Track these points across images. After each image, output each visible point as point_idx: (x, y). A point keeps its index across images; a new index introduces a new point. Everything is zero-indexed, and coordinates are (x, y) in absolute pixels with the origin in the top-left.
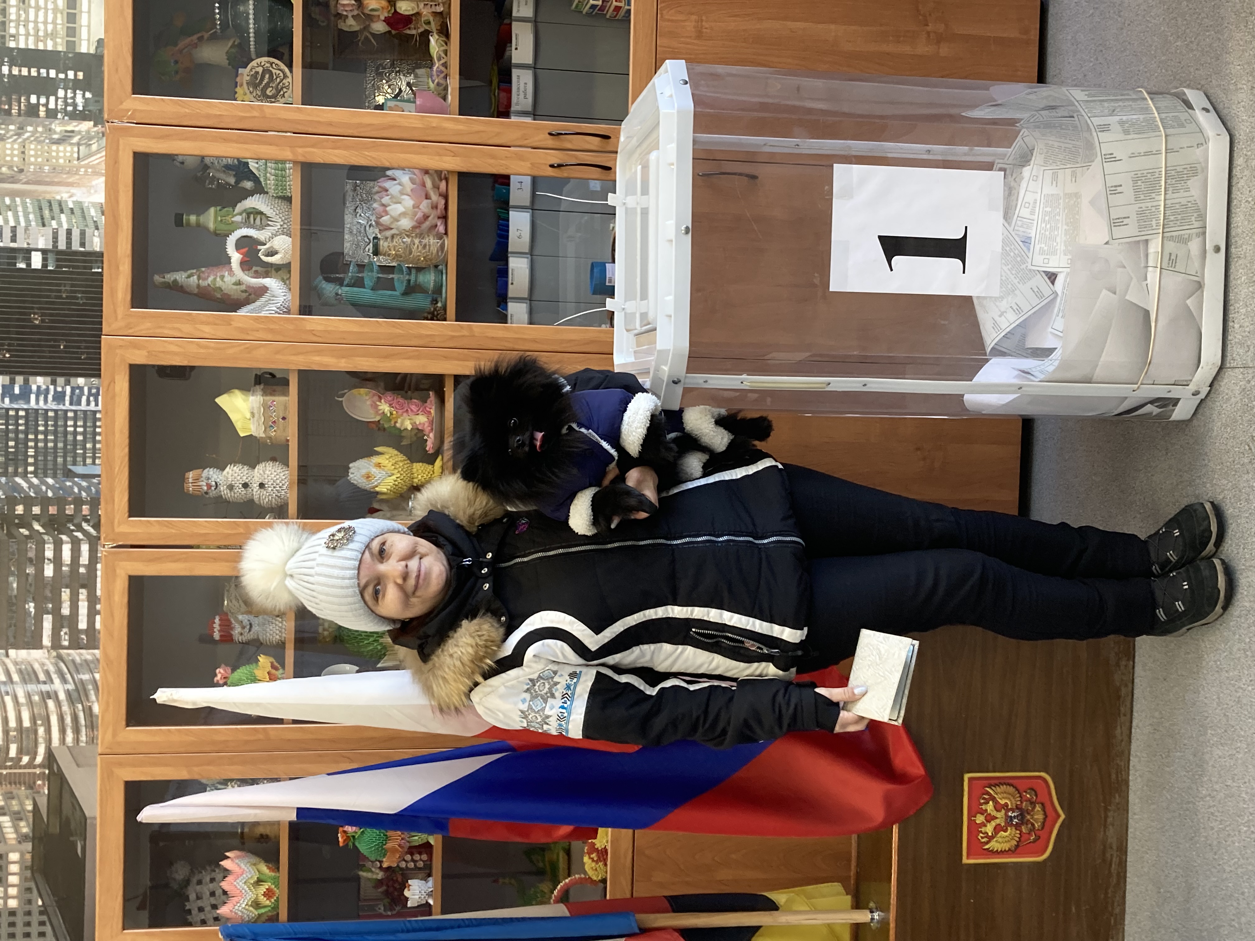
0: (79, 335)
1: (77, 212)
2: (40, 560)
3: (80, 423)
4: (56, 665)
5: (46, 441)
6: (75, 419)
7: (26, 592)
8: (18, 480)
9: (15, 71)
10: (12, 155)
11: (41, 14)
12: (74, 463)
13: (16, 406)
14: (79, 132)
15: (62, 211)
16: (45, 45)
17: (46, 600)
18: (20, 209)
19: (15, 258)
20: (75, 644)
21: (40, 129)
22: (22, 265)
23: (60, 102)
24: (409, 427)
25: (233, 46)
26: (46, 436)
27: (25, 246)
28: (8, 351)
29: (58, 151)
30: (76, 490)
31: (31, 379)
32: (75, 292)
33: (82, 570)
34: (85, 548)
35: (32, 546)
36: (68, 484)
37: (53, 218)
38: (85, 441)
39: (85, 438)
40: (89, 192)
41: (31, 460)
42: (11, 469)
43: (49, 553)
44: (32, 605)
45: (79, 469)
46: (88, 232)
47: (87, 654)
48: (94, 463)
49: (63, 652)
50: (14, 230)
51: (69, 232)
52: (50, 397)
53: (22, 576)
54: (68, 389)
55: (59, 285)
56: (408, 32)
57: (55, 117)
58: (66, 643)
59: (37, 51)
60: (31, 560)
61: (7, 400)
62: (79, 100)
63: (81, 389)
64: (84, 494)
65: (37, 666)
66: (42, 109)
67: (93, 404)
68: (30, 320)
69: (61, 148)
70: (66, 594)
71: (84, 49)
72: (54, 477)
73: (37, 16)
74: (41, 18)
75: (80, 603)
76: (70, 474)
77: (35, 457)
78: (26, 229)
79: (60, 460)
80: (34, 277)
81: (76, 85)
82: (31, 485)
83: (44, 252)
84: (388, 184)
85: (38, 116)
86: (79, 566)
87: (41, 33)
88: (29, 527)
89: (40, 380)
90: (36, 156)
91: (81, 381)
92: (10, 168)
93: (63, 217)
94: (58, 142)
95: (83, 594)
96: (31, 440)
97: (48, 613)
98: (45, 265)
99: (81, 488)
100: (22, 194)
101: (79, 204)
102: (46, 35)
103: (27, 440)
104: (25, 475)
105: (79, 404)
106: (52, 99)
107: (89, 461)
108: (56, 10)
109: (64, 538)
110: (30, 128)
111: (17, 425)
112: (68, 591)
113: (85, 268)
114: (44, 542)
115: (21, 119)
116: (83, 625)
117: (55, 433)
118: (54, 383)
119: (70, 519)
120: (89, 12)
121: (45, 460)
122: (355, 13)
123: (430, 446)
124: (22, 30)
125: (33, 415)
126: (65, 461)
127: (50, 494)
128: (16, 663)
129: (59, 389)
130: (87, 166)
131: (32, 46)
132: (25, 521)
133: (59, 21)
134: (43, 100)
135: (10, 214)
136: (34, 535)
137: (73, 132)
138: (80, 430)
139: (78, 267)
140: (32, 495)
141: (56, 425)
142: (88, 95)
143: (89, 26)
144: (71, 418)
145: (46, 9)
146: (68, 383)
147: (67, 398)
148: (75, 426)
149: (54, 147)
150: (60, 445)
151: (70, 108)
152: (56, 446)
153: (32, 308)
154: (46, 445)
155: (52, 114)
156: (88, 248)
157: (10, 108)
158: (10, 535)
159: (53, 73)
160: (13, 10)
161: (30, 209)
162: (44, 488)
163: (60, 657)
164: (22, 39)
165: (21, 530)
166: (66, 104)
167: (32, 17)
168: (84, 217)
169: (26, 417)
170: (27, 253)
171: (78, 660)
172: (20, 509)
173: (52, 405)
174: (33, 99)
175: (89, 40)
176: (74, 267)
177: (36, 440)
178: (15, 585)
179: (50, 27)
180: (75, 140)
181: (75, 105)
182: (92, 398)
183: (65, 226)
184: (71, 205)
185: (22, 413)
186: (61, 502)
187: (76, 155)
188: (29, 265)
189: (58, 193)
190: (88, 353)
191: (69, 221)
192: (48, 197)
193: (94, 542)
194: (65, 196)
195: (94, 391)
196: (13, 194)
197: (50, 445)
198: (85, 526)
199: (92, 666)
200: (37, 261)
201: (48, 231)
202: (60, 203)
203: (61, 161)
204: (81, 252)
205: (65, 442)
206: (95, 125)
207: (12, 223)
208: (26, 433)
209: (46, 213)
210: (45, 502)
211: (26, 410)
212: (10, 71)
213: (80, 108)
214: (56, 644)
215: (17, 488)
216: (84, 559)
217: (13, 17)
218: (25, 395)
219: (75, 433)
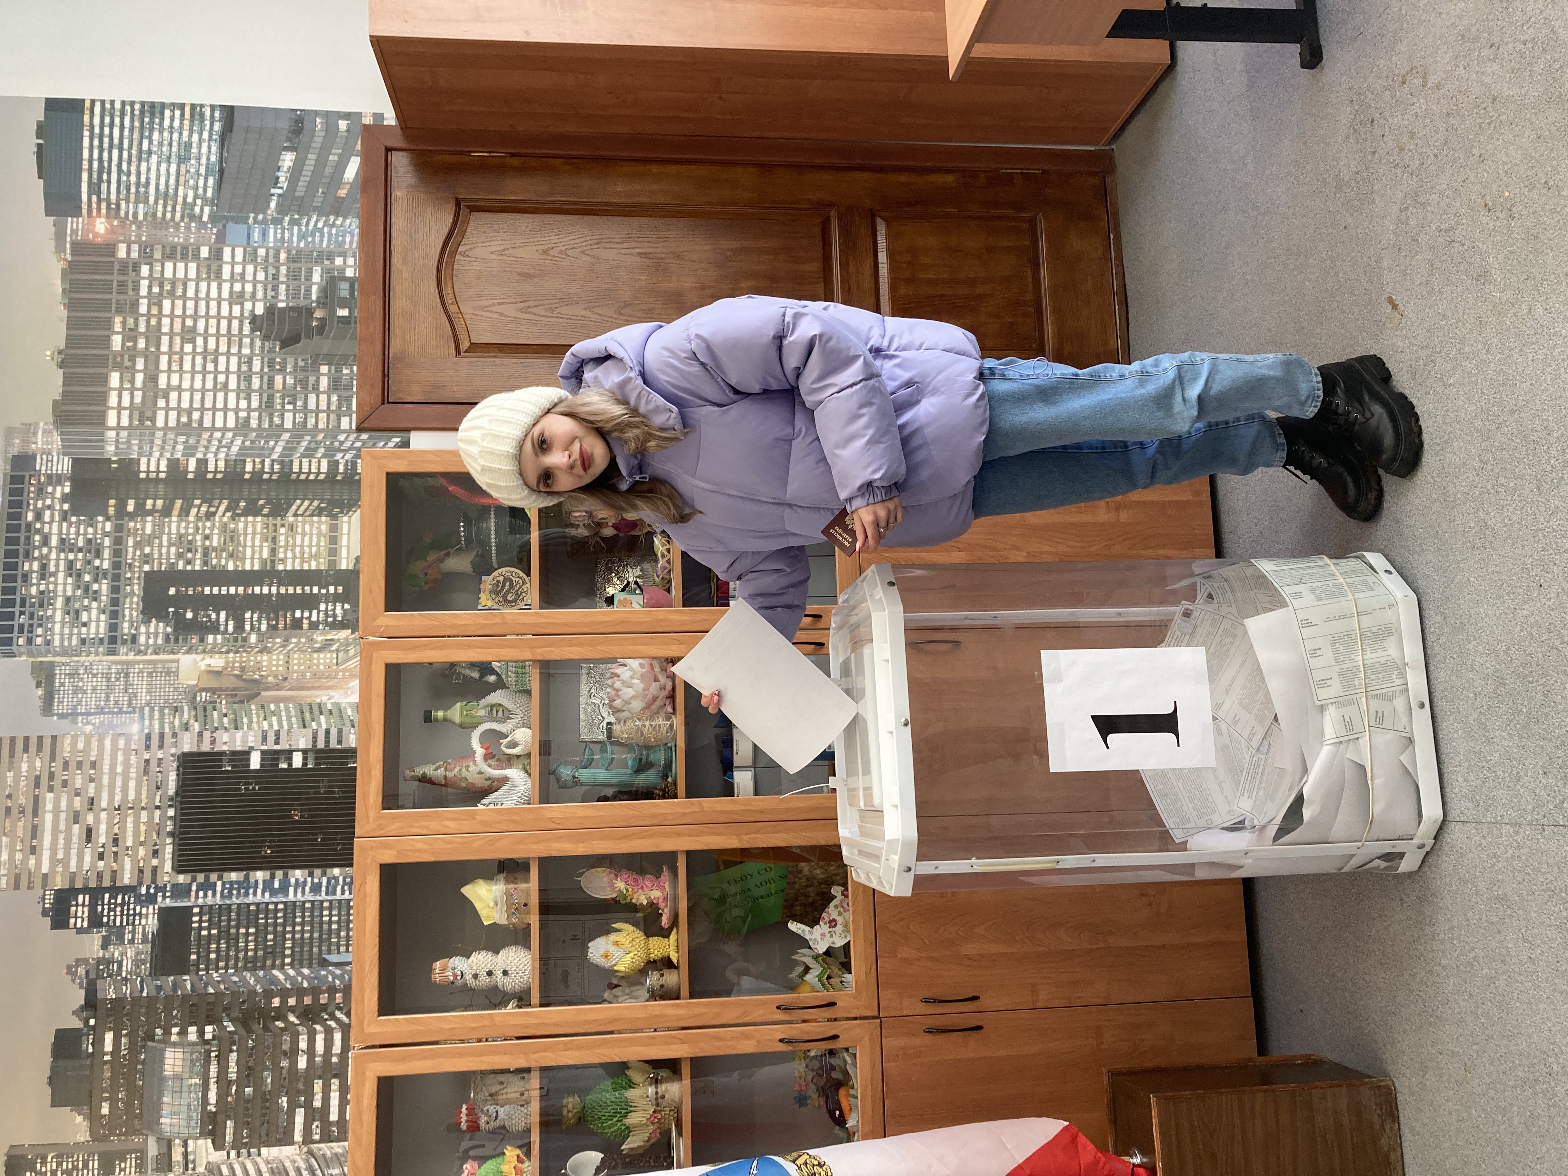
0: (335, 828)
1: (336, 712)
2: (294, 1052)
3: (335, 912)
4: (307, 1160)
5: (303, 932)
6: (330, 909)
7: (279, 1087)
8: (275, 972)
9: (283, 590)
10: (278, 666)
11: (307, 538)
12: (329, 953)
13: (275, 900)
14: (338, 640)
15: (321, 713)
16: (310, 565)
17: (299, 1093)
18: (283, 713)
19: (278, 759)
20: (327, 1138)
21: (303, 640)
22: (284, 766)
23: (321, 615)
24: (645, 902)
25: (477, 555)
26: (303, 927)
27: (288, 747)
28: (269, 847)
29: (318, 659)
30: (330, 978)
31: (290, 872)
32: (332, 787)
33: (334, 1059)
34: (338, 1036)
35: (286, 1038)
36: (323, 973)
37: (313, 720)
38: (339, 930)
39: (339, 926)
40: (346, 693)
41: (288, 952)
42: (269, 963)
43: (303, 1045)
44: (285, 1099)
45: (333, 958)
46: (345, 730)
47: (337, 1147)
48: (347, 951)
49: (314, 1146)
50: (277, 734)
51: (327, 732)
52: (307, 889)
53: (277, 1070)
54: (325, 880)
55: (318, 781)
56: (633, 533)
57: (317, 628)
58: (317, 1137)
59: (302, 571)
60: (285, 1053)
61: (267, 895)
62: (339, 611)
63: (336, 879)
64: (337, 982)
65: (288, 1164)
66: (305, 621)
67: (347, 892)
68: (290, 817)
69: (322, 656)
70: (318, 1085)
71: (343, 566)
72: (310, 966)
73: (303, 541)
74: (306, 543)
75: (332, 1094)
76: (324, 963)
77: (292, 948)
78: (289, 731)
79: (315, 950)
80: (294, 776)
81: (336, 598)
82: (287, 976)
83: (305, 752)
84: (620, 670)
85: (301, 628)
86: (332, 1055)
87: (306, 556)
88: (285, 1019)
89: (298, 873)
90: (299, 665)
91: (336, 871)
92: (276, 677)
93: (323, 719)
94: (319, 650)
95: (335, 1083)
96: (289, 932)
97: (300, 1107)
98: (305, 764)
99: (335, 977)
100: (285, 700)
101: (337, 705)
102: (311, 556)
103: (285, 932)
104: (282, 967)
105: (334, 893)
106: (315, 612)
107: (343, 949)
108: (319, 535)
109: (318, 1027)
110: (294, 640)
111: (276, 918)
112: (320, 1082)
113: (342, 763)
114: (298, 1034)
115: (286, 632)
116: (334, 1117)
117: (312, 923)
118: (311, 875)
119: (324, 1008)
120: (349, 534)
121: (302, 951)
122: (586, 522)
123: (665, 921)
124: (289, 555)
125: (291, 908)
126: (320, 950)
127: (305, 984)
128: (268, 1162)
129: (316, 881)
130: (344, 670)
131: (298, 568)
132: (280, 1014)
133: (322, 544)
134: (306, 614)
135: (274, 718)
136: (289, 1026)
137: (332, 640)
138: (335, 919)
139: (335, 764)
140: (289, 986)
141: (312, 916)
142: (347, 606)
143: (348, 546)
144: (326, 908)
145: (311, 534)
146: (324, 874)
147: (324, 889)
148: (330, 915)
149: (315, 656)
150: (316, 935)
151: (330, 619)
152: (311, 937)
153: (293, 805)
154: (303, 936)
155: (314, 626)
156: (345, 745)
157: (277, 624)
158: (266, 1029)
159: (315, 590)
160: (282, 538)
161: (293, 713)
162: (300, 979)
163: (310, 1153)
164: (289, 562)
165: (277, 1023)
166: (327, 616)
167: (298, 542)
168: (342, 717)
169: (285, 910)
170: (288, 754)
171: (328, 1154)
172: (276, 1002)
173: (309, 897)
174: (298, 614)
175: (348, 558)
176: (331, 764)
177: (293, 932)
178: (269, 1080)
179: (314, 550)
180: (334, 647)
181: (335, 616)
182: (346, 887)
183: (324, 726)
184: (329, 707)
185: (280, 906)
186: (315, 992)
187: (335, 661)
188: (290, 765)
189: (317, 696)
190: (343, 844)
191: (328, 721)
192: (309, 700)
193: (346, 1029)
194: (324, 698)
195: (348, 880)
196: (277, 701)
197: (307, 935)
198: (338, 1014)
199: (342, 1159)
200: (297, 761)
201: (309, 732)
202: (320, 706)
203: (322, 667)
204: (339, 751)
205: (321, 931)
206: (353, 633)
207: (276, 728)
208: (284, 925)
209: (307, 715)
210: (300, 992)
211: (285, 903)
212: (278, 591)
213: (340, 619)
214: (307, 1139)
215: (274, 981)
216: (337, 1048)
217: (282, 544)
218: (284, 888)
219: (330, 922)
